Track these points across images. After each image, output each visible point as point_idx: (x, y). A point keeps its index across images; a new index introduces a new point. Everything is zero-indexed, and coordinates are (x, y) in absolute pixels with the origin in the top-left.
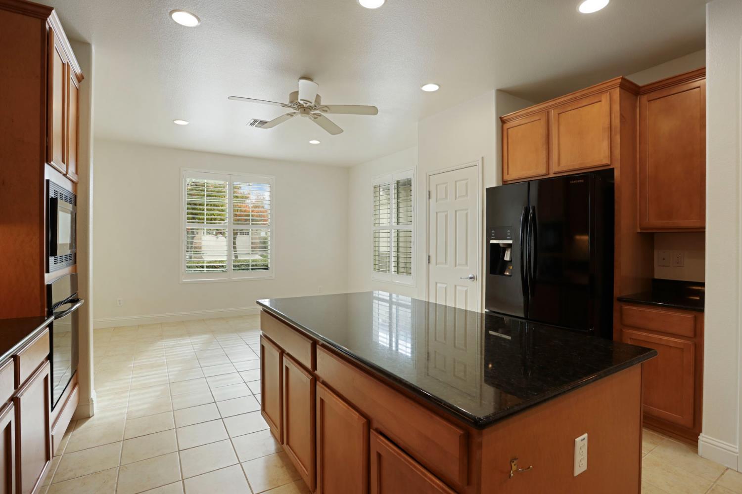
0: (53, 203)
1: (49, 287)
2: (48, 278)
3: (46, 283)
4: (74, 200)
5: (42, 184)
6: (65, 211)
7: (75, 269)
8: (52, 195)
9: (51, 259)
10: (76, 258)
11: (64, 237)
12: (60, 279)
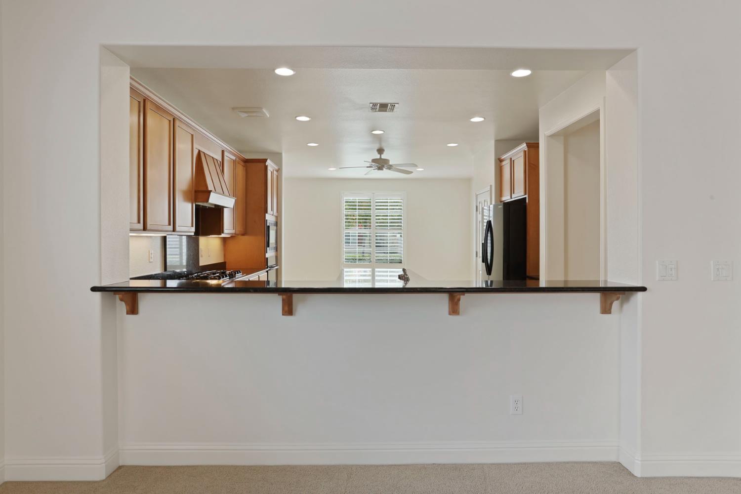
0: (269, 227)
1: (267, 258)
2: (267, 255)
3: (267, 257)
4: (276, 224)
5: (265, 221)
6: (272, 230)
7: (277, 254)
8: (268, 225)
9: (268, 248)
10: (277, 249)
11: (272, 240)
12: (271, 257)
